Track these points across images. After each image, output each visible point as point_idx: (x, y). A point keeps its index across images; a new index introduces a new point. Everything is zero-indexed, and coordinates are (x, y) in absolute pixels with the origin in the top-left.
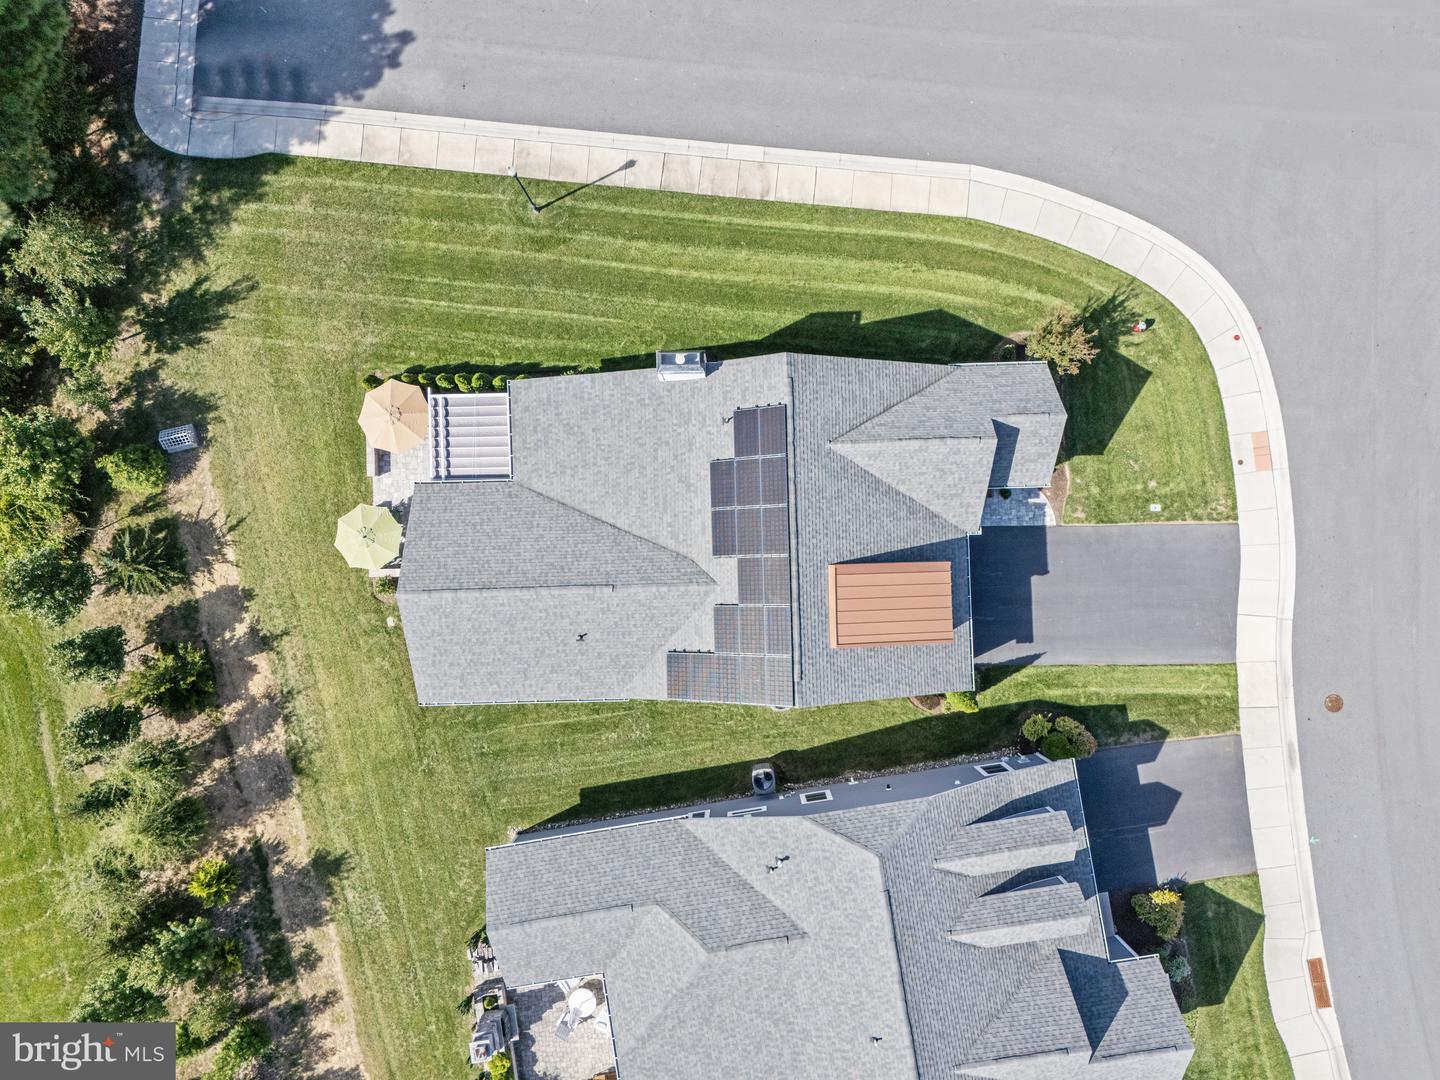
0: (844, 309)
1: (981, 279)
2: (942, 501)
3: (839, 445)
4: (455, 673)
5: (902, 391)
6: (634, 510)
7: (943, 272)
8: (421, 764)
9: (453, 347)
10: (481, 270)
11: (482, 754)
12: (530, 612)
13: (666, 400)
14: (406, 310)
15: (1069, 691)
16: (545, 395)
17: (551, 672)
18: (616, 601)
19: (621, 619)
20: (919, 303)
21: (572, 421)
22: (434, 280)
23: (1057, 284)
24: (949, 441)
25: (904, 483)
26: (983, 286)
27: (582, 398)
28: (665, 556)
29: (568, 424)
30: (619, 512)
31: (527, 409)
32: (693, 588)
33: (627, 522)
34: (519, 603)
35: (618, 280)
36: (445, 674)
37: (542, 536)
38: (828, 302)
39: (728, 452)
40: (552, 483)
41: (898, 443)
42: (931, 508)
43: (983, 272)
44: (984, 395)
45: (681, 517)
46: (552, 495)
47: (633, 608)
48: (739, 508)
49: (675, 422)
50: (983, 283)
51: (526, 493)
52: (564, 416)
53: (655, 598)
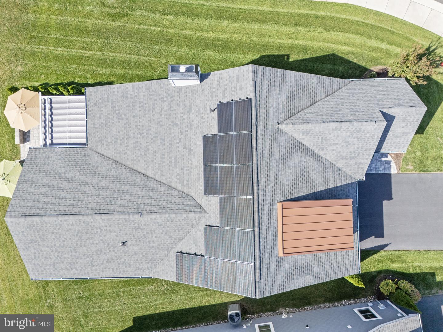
0: (280, 53)
1: (355, 36)
2: (345, 161)
3: (284, 126)
4: (49, 263)
5: (321, 93)
6: (157, 165)
7: (335, 33)
8: (46, 302)
9: (65, 74)
10: (81, 31)
11: (80, 297)
12: (90, 229)
13: (176, 98)
14: (39, 52)
15: (404, 265)
16: (106, 96)
17: (107, 262)
18: (143, 223)
19: (147, 233)
20: (322, 50)
21: (121, 111)
22: (55, 36)
23: (398, 40)
24: (355, 123)
25: (323, 150)
26: (357, 41)
27: (127, 97)
28: (175, 194)
29: (119, 113)
30: (148, 167)
31: (95, 104)
32: (191, 215)
33: (153, 172)
34: (83, 224)
35: (156, 36)
36: (43, 263)
37: (101, 181)
38: (271, 49)
39: (214, 130)
40: (109, 149)
41: (323, 124)
42: (338, 165)
43: (357, 33)
44: (371, 96)
45: (185, 169)
46: (109, 155)
47: (154, 227)
48: (221, 165)
49: (182, 111)
50: (357, 39)
51: (94, 154)
52: (117, 108)
53: (168, 221)
